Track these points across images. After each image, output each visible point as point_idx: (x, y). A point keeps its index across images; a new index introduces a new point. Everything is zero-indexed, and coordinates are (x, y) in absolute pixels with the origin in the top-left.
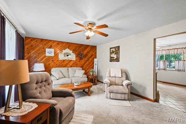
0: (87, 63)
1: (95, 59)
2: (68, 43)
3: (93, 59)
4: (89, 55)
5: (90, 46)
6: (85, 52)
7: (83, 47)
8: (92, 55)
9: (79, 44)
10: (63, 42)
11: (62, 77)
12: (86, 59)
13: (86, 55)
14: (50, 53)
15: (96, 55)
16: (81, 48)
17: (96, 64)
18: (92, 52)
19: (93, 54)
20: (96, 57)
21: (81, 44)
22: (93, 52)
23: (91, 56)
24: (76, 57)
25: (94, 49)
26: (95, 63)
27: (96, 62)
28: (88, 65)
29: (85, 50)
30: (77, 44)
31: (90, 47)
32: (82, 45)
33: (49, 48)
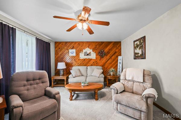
0: (109, 61)
1: (119, 57)
2: (88, 42)
3: (117, 57)
4: (112, 53)
5: (112, 42)
6: (106, 50)
7: (103, 44)
8: (116, 52)
9: (99, 42)
10: (83, 42)
11: (79, 75)
12: (108, 57)
13: (108, 53)
14: (72, 54)
15: (121, 52)
16: (101, 46)
17: (120, 63)
18: (115, 48)
19: (117, 51)
20: (121, 54)
21: (101, 42)
22: (117, 48)
23: (115, 53)
24: (96, 55)
25: (117, 45)
26: (119, 61)
27: (120, 60)
28: (111, 63)
29: (106, 47)
30: (97, 42)
32: (103, 43)
33: (71, 49)
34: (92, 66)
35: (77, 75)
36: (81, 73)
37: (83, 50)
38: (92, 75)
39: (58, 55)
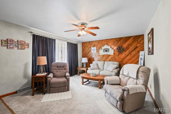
0: (129, 57)
1: (141, 52)
2: (106, 40)
3: (139, 52)
4: (131, 48)
5: (132, 36)
6: (125, 46)
7: (122, 40)
8: (137, 47)
9: (118, 38)
10: (102, 40)
12: (127, 53)
13: (127, 48)
14: (94, 51)
15: (143, 46)
16: (120, 42)
17: (141, 59)
18: (136, 43)
19: (138, 45)
20: (143, 49)
21: (120, 38)
22: (138, 43)
23: (135, 49)
24: (114, 51)
25: (139, 39)
26: (140, 57)
27: (142, 55)
28: (130, 59)
29: (125, 43)
30: (115, 39)
31: (132, 38)
32: (121, 39)
33: (93, 47)
34: (110, 61)
35: (94, 68)
36: (98, 67)
37: (102, 47)
38: (107, 69)
39: (84, 52)
